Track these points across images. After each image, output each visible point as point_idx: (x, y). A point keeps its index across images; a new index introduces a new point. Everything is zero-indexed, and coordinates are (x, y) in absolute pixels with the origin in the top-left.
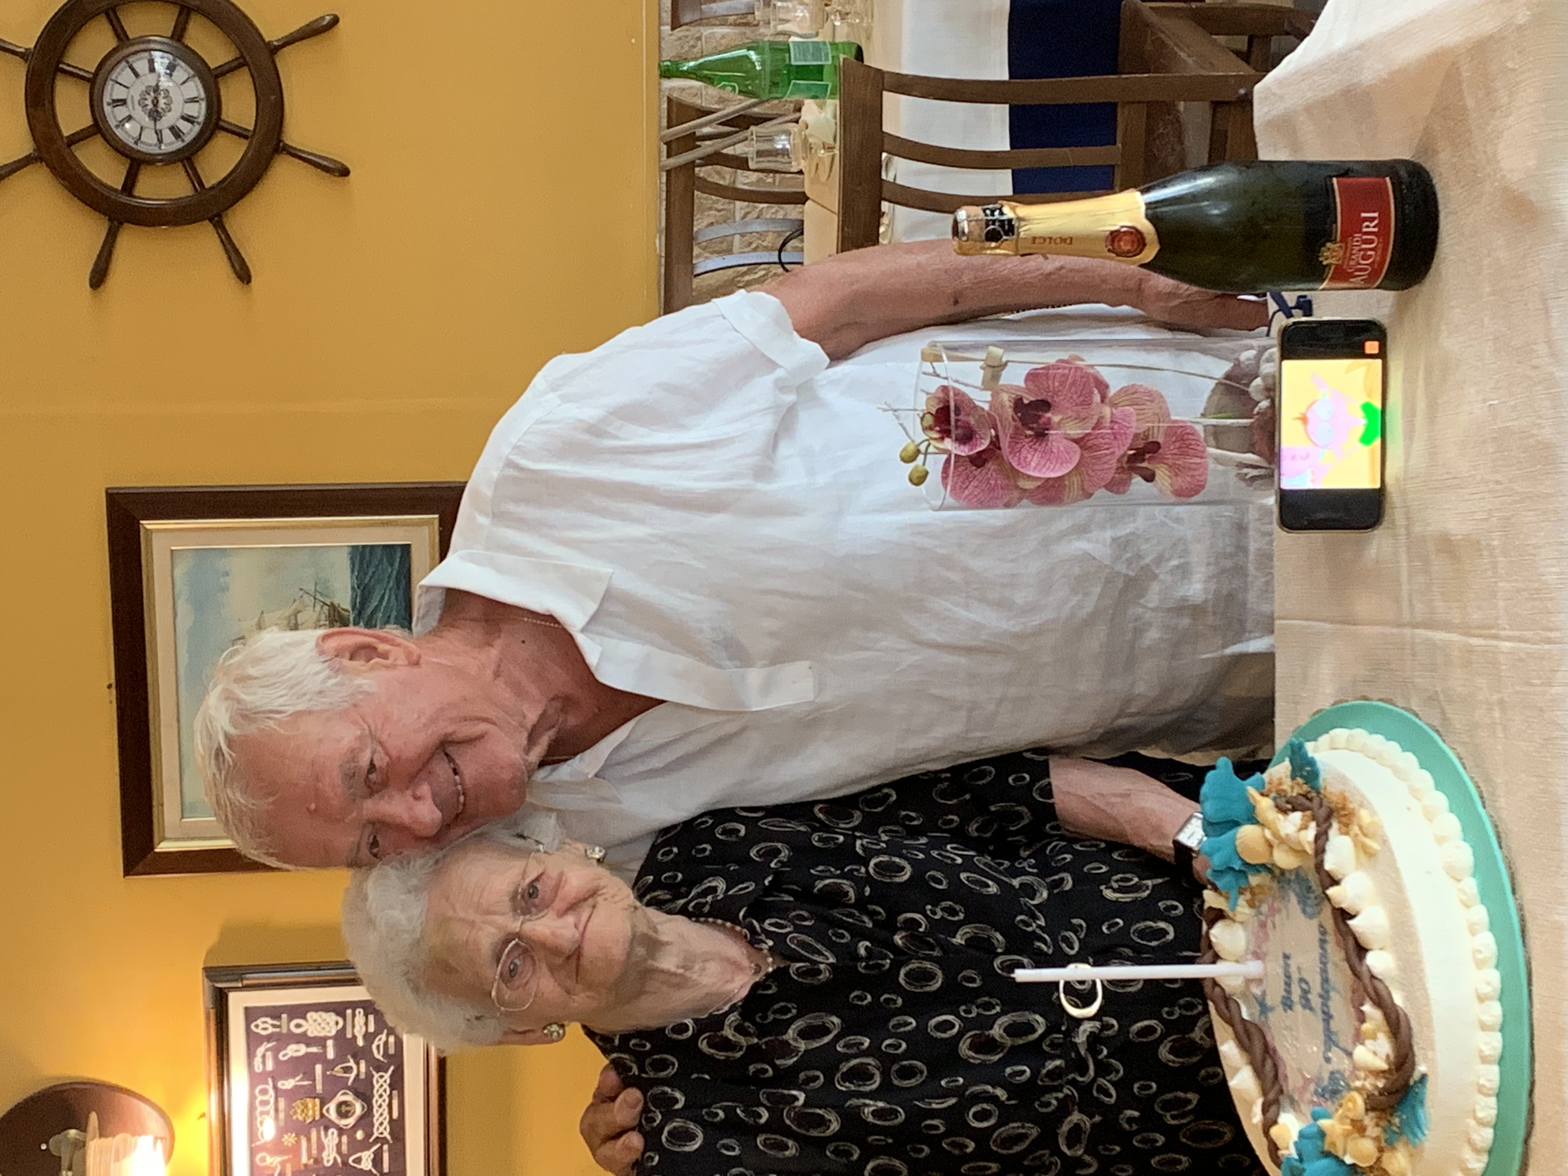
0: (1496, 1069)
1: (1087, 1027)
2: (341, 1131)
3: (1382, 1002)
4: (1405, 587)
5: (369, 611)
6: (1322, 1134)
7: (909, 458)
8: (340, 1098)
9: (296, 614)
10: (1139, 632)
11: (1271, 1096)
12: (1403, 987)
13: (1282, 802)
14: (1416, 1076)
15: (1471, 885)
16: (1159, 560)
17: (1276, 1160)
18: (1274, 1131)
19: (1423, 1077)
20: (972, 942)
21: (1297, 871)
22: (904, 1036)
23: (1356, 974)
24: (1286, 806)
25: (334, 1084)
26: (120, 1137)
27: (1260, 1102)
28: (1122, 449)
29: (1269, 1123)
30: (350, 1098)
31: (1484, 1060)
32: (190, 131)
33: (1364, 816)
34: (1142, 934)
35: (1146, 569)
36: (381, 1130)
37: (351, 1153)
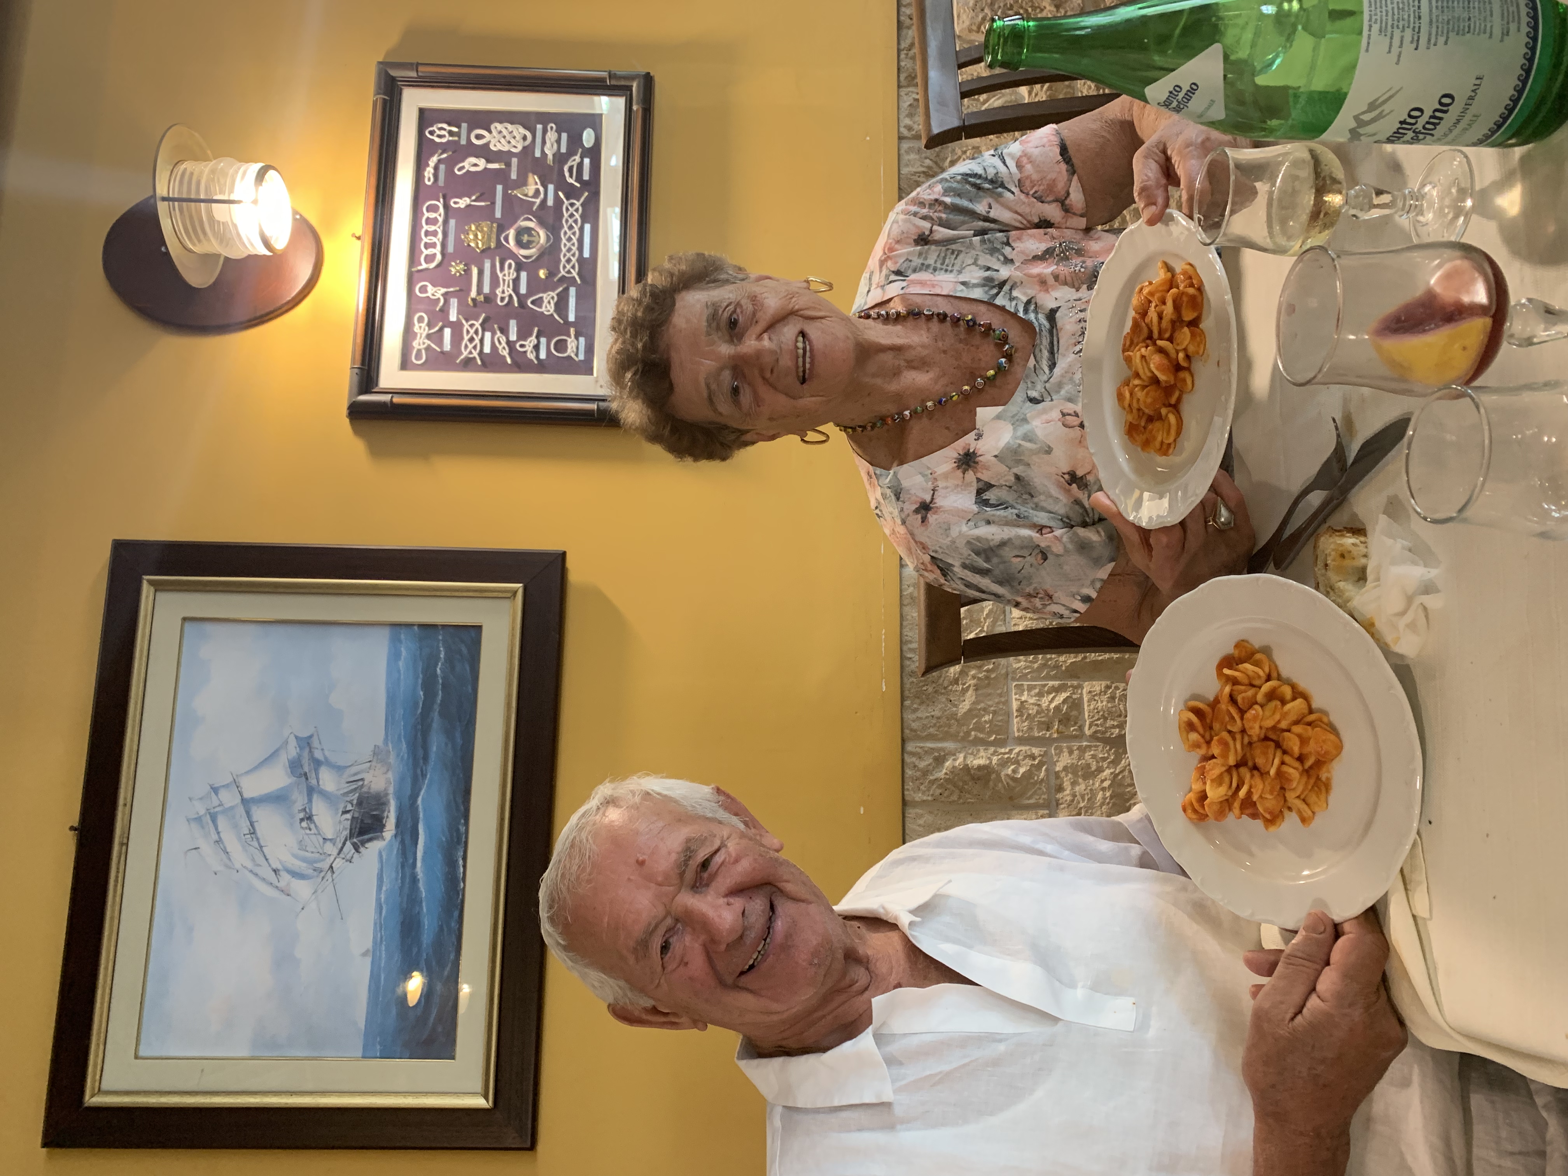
2: (520, 267)
8: (522, 223)
25: (516, 208)
30: (533, 224)
36: (568, 268)
37: (531, 292)
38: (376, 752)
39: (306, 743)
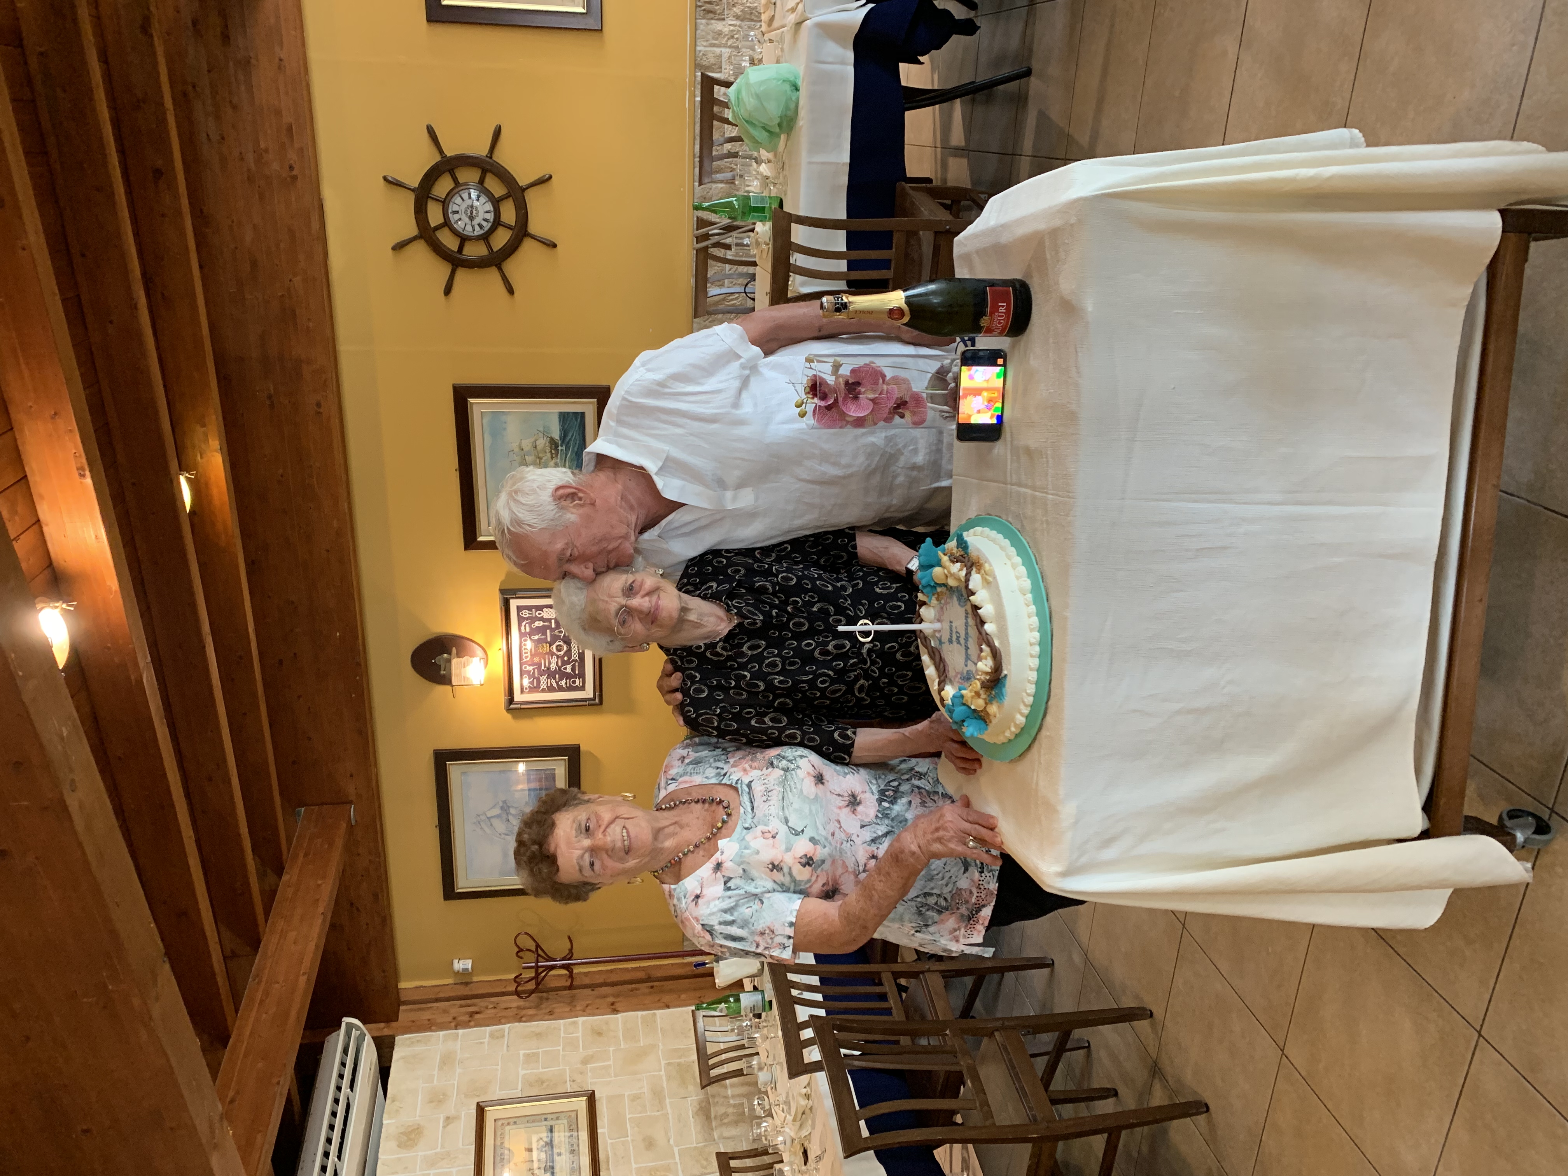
0: (1036, 673)
1: (867, 646)
2: (558, 657)
3: (990, 645)
4: (1009, 467)
5: (567, 440)
6: (962, 696)
7: (798, 406)
8: (557, 643)
9: (535, 441)
10: (895, 477)
11: (942, 678)
12: (999, 638)
13: (952, 558)
14: (1003, 675)
15: (1029, 596)
16: (905, 446)
17: (944, 706)
18: (943, 693)
19: (1006, 676)
20: (821, 610)
21: (957, 587)
22: (791, 649)
23: (980, 633)
24: (954, 560)
25: (555, 638)
26: (465, 658)
27: (937, 680)
28: (891, 404)
29: (941, 690)
30: (561, 643)
31: (1031, 669)
32: (487, 226)
33: (987, 566)
34: (891, 607)
35: (899, 450)
36: (575, 656)
37: (562, 665)
38: (526, 803)
39: (504, 802)
